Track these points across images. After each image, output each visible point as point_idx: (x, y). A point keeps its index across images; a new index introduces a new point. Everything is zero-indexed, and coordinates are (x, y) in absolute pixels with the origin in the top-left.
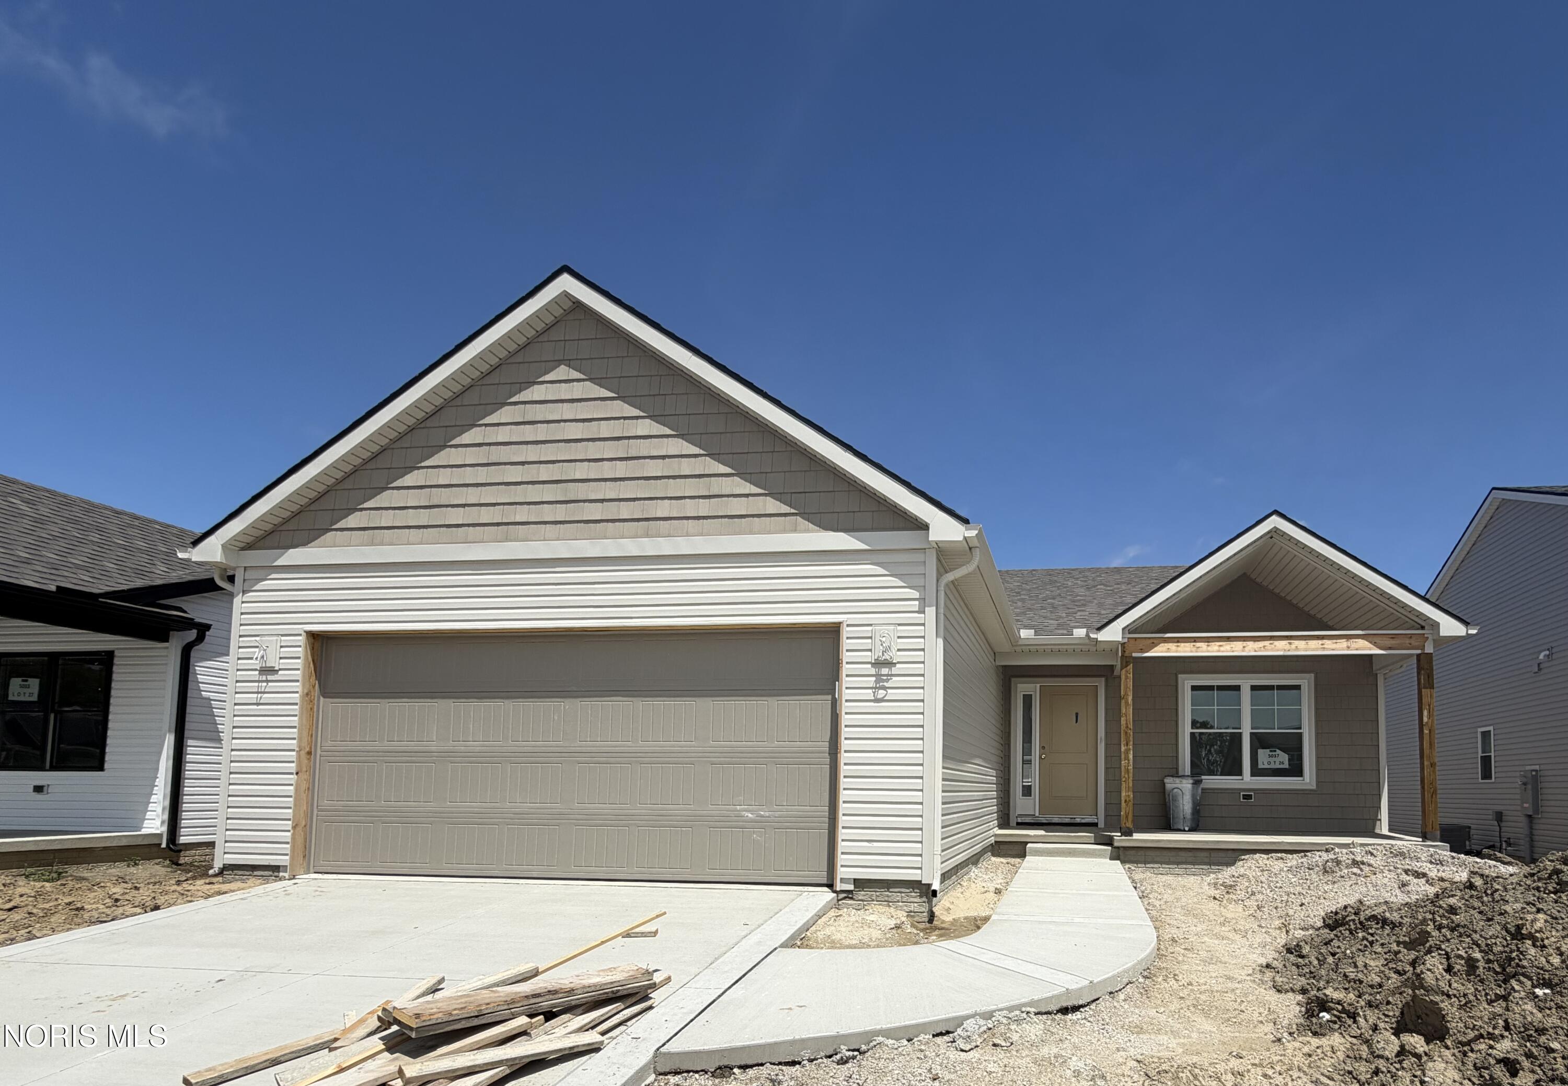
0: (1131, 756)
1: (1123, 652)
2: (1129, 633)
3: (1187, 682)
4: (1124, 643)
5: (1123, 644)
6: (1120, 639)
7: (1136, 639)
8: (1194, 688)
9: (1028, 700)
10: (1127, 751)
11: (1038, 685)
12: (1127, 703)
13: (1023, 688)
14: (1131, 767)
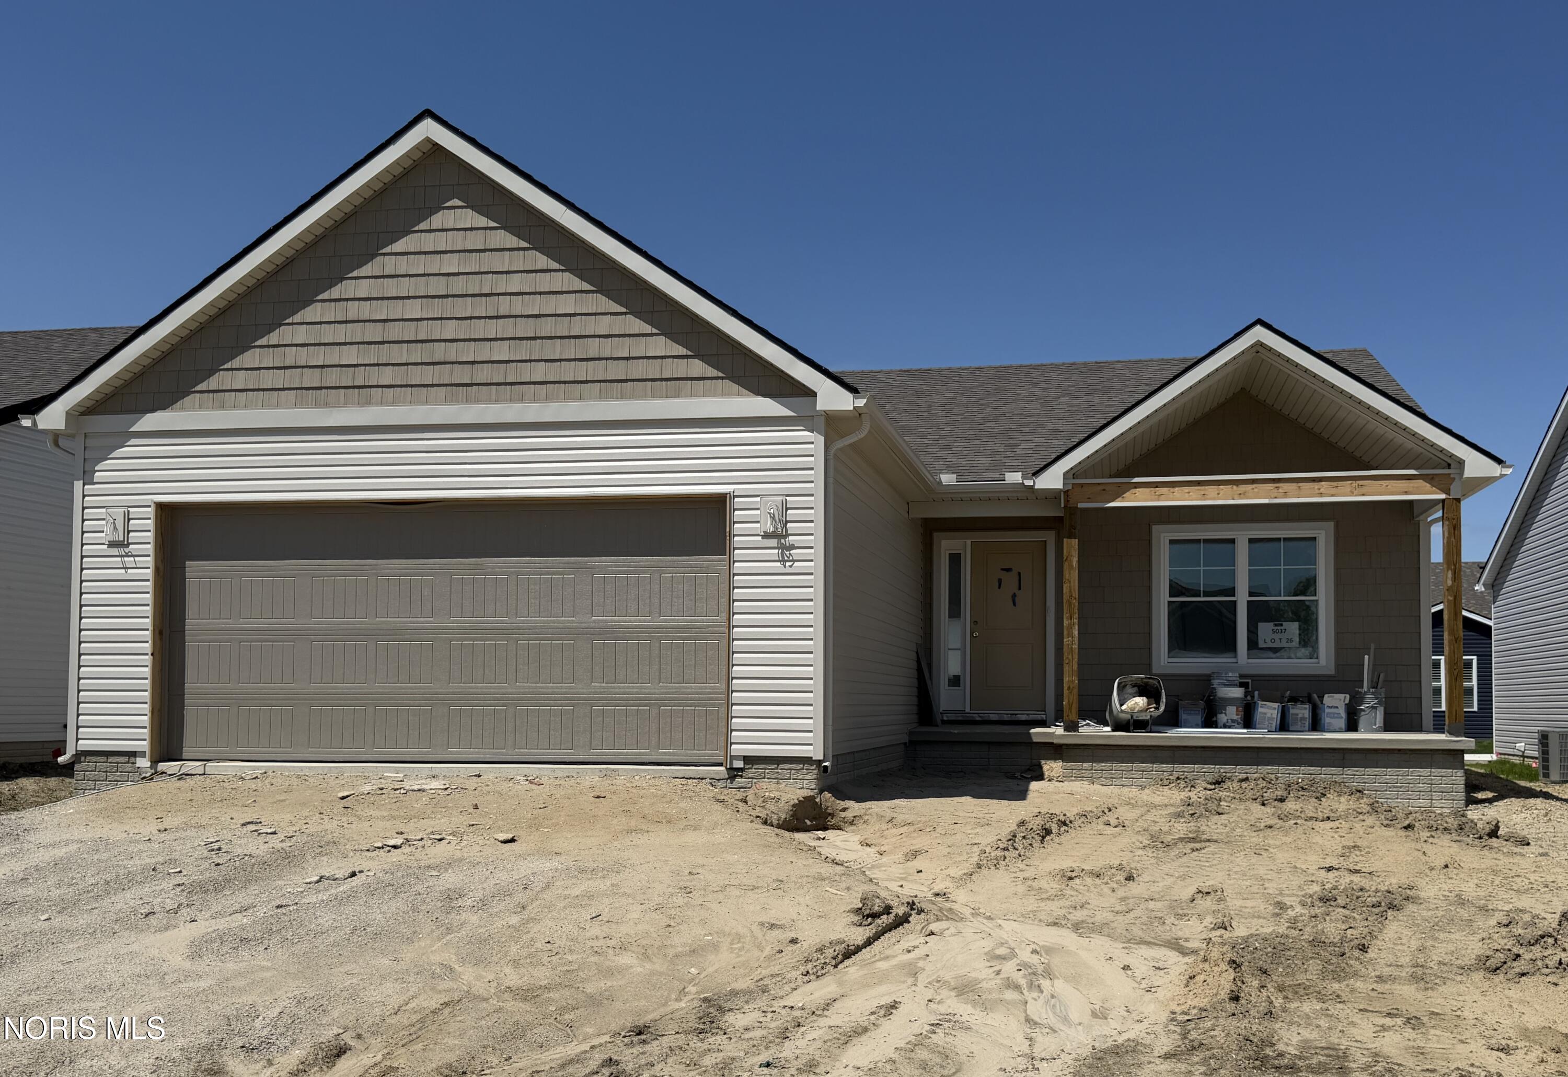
0: (1076, 632)
1: (1066, 501)
2: (1074, 478)
3: (1163, 536)
4: (1068, 491)
5: (1066, 492)
6: (1062, 487)
7: (1082, 485)
8: (1172, 542)
9: (955, 559)
10: (1071, 627)
11: (969, 542)
12: (1071, 566)
13: (946, 545)
14: (1076, 646)
